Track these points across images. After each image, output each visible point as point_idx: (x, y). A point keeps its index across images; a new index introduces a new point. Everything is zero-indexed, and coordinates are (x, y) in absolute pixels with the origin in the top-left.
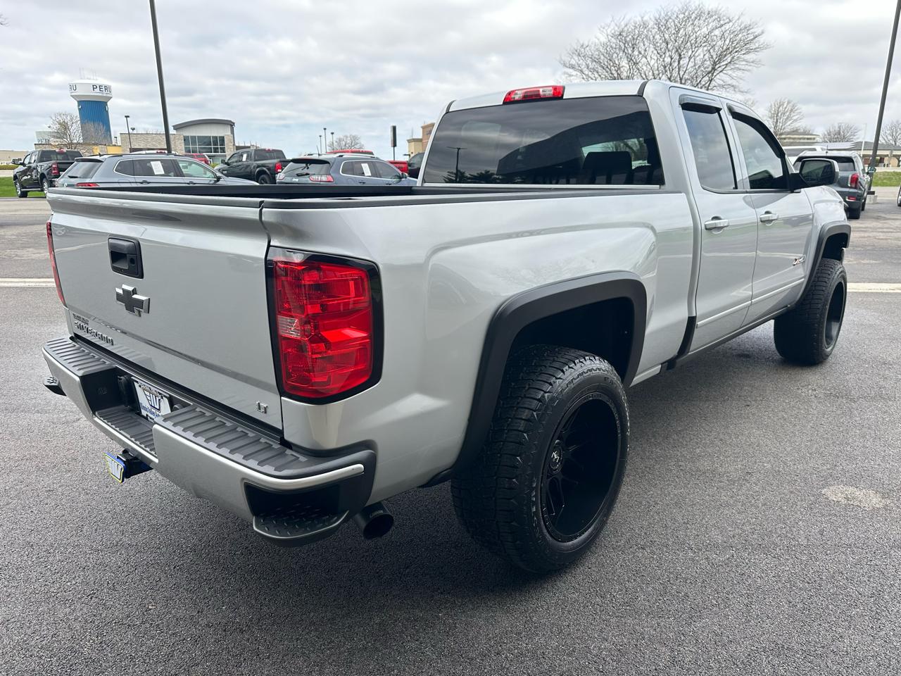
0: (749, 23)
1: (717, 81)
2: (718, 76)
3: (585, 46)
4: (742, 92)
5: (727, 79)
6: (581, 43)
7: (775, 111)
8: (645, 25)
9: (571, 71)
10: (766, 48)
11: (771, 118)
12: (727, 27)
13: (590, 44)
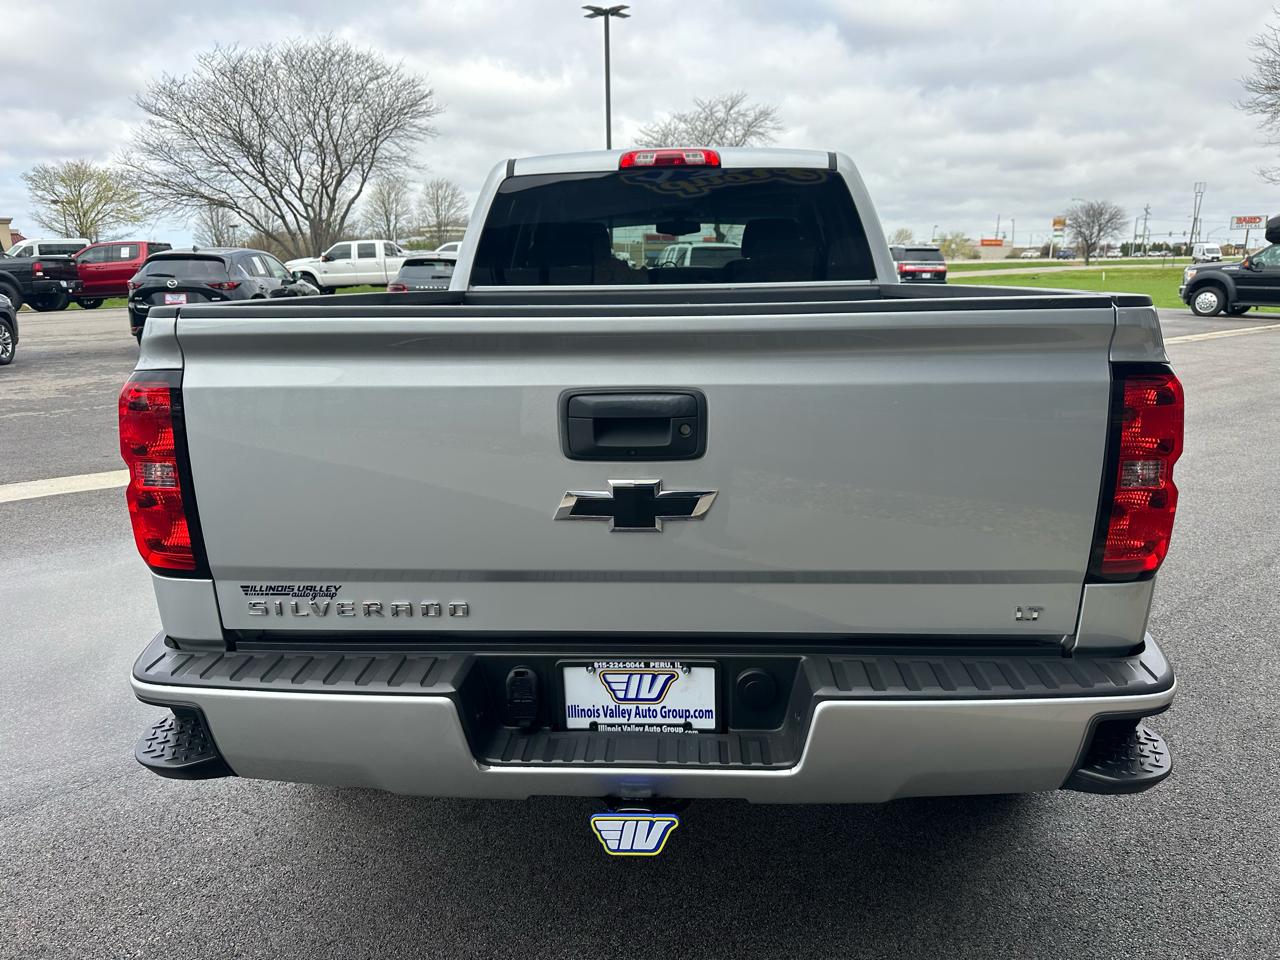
0: (411, 78)
1: (384, 152)
2: (382, 146)
3: (179, 83)
4: (419, 168)
5: (395, 149)
6: (172, 77)
7: (433, 194)
8: (267, 63)
9: (156, 119)
10: (437, 113)
11: (430, 203)
12: (385, 79)
13: (186, 80)
